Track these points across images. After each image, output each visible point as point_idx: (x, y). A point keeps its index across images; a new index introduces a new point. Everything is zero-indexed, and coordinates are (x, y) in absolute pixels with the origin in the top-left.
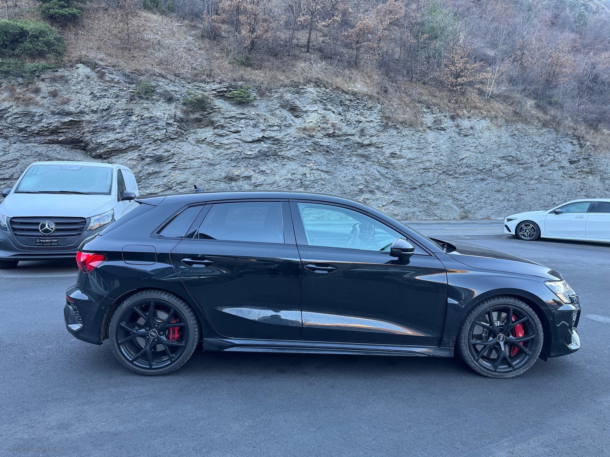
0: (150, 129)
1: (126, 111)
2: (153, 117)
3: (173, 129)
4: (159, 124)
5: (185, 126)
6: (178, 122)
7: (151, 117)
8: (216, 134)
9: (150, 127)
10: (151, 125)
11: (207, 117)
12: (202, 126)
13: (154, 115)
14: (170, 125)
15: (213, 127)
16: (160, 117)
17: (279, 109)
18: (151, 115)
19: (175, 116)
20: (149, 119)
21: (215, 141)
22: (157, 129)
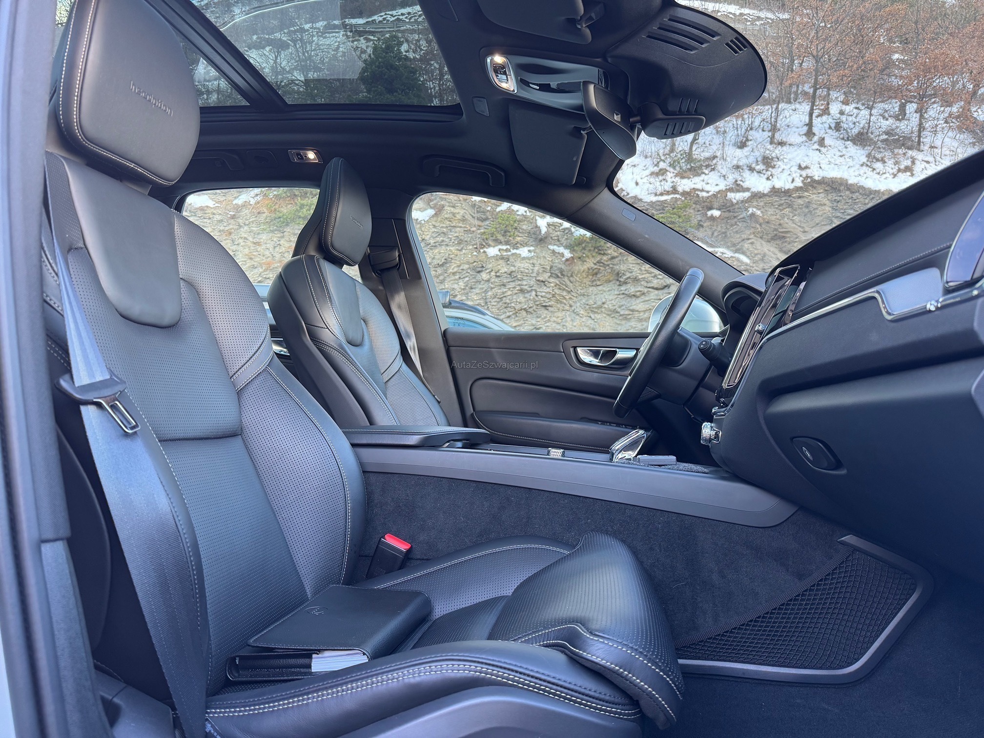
0: (509, 293)
1: (471, 265)
2: (515, 272)
3: (548, 290)
4: (525, 283)
5: (568, 283)
6: (558, 277)
7: (512, 272)
8: (623, 294)
9: (509, 289)
10: (512, 285)
11: (608, 265)
12: (598, 283)
13: (516, 268)
14: (542, 284)
15: (618, 283)
16: (527, 271)
17: (748, 239)
18: (513, 269)
19: (551, 267)
20: (509, 276)
21: (620, 307)
22: (522, 291)
